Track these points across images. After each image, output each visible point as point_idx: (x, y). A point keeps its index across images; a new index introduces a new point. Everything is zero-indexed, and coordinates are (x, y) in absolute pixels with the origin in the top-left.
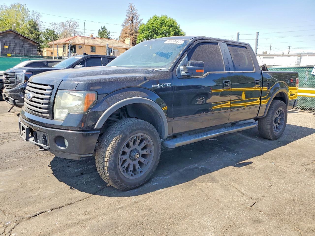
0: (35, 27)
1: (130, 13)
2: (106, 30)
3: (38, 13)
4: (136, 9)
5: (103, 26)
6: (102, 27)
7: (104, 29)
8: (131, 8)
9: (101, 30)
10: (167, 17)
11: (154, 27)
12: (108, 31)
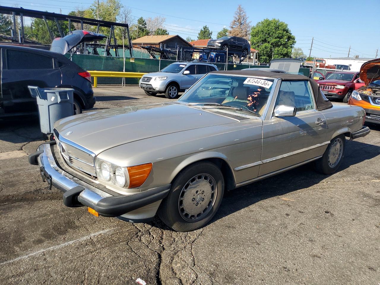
0: (145, 26)
1: (238, 14)
2: (208, 29)
4: (245, 11)
5: (205, 26)
7: (205, 28)
9: (203, 30)
10: (279, 21)
11: (269, 31)
12: (210, 32)
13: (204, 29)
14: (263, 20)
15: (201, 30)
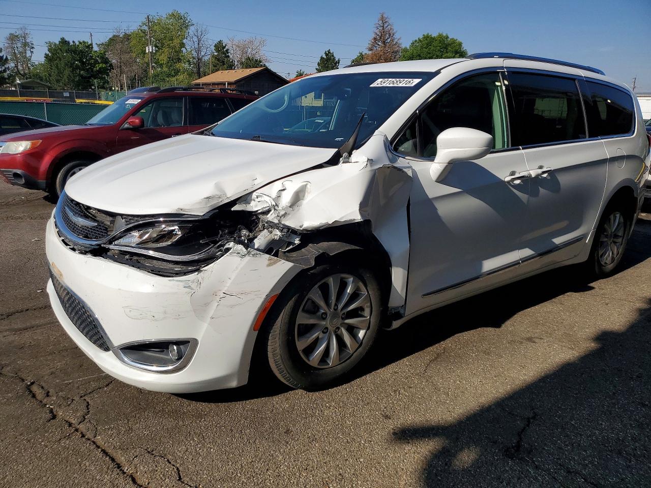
0: (226, 54)
1: (380, 28)
2: (333, 56)
3: (205, 27)
4: (391, 22)
5: (327, 50)
6: (326, 52)
7: (328, 53)
8: (383, 20)
9: (325, 57)
10: (447, 37)
12: (337, 60)
13: (327, 55)
14: (421, 37)
15: (322, 58)
